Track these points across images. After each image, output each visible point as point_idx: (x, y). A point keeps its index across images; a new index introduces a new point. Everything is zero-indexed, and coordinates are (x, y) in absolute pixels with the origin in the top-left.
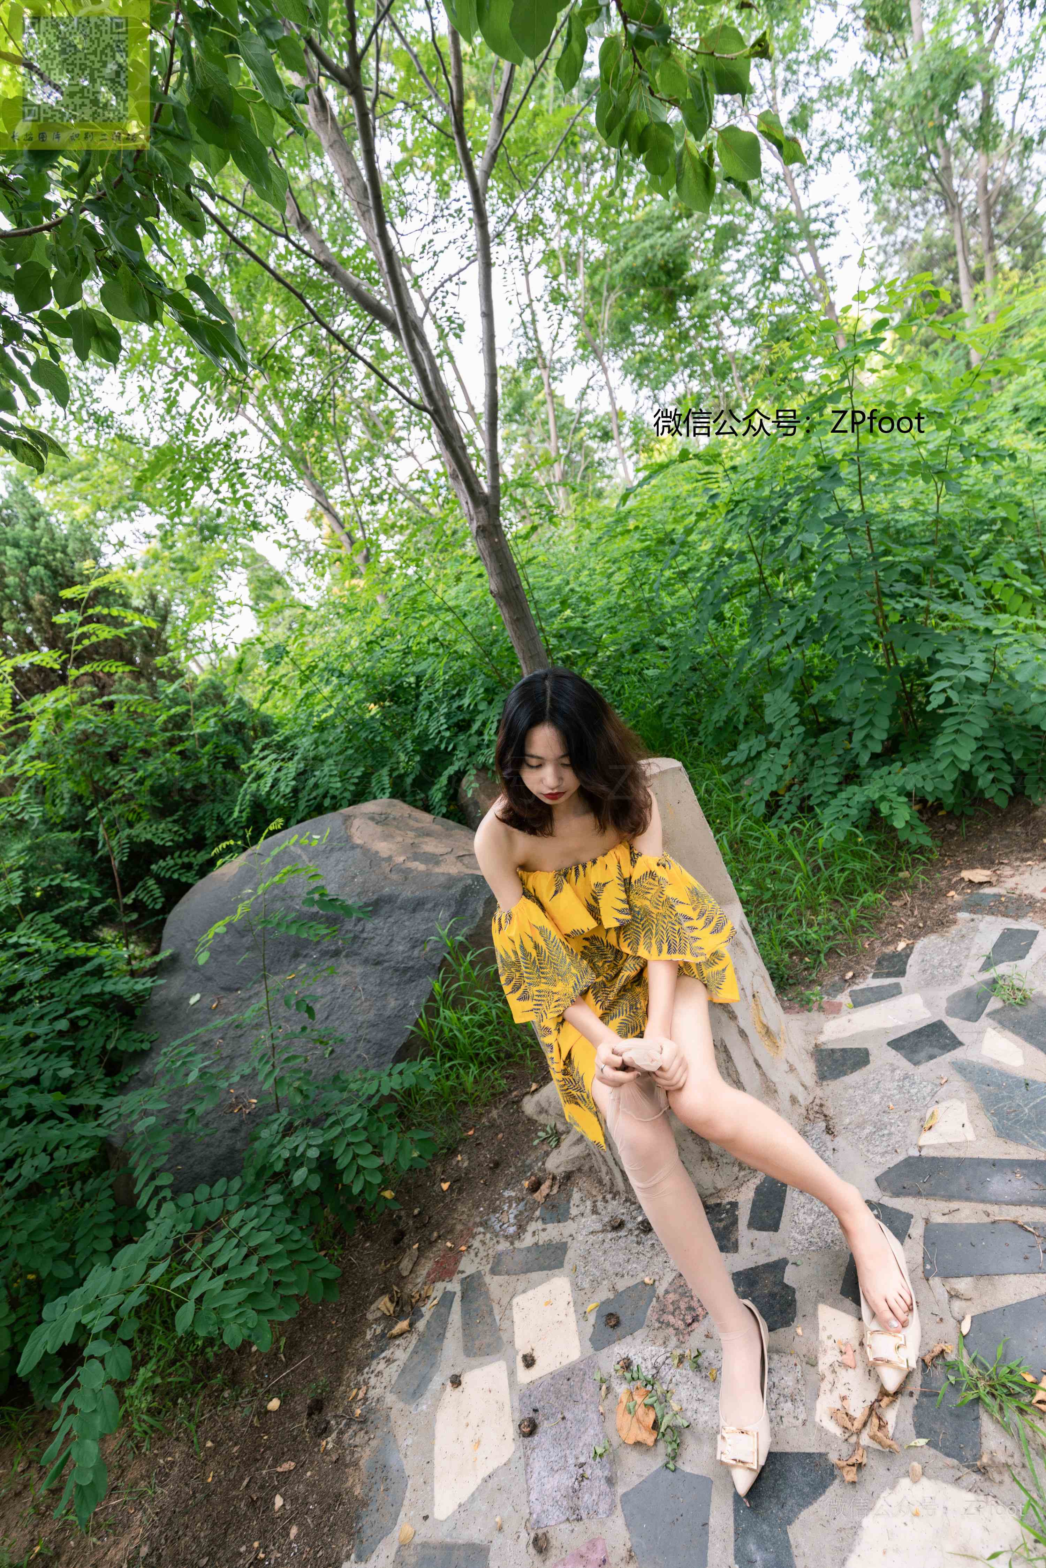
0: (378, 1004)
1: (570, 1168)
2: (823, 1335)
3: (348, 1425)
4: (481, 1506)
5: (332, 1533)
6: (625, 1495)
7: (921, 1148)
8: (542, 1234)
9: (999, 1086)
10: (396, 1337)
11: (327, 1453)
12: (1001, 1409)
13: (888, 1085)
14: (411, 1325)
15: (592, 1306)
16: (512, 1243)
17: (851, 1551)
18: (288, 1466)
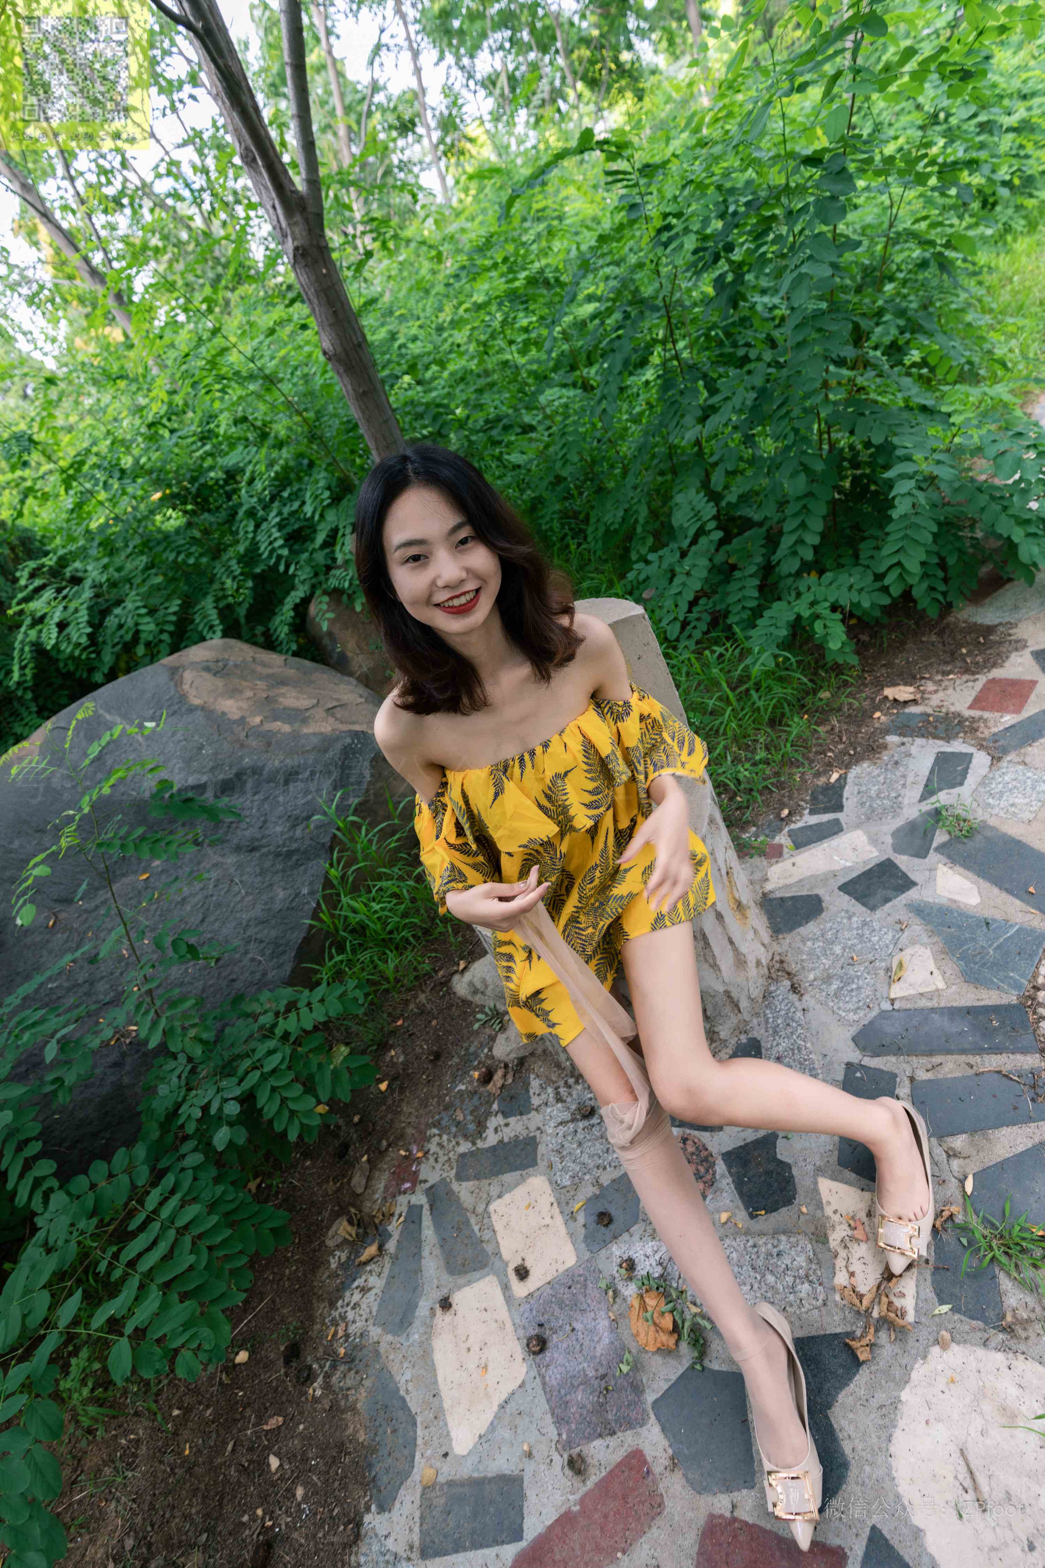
0: (264, 897)
1: (522, 1053)
2: (829, 1211)
3: (334, 1367)
4: (504, 1433)
5: (344, 1487)
6: (656, 1402)
7: (893, 1001)
8: (505, 1130)
9: (960, 927)
10: (366, 1263)
11: (316, 1400)
12: (1017, 1266)
13: (847, 934)
14: (381, 1248)
15: (577, 1207)
16: (474, 1143)
17: (895, 1427)
18: (276, 1421)
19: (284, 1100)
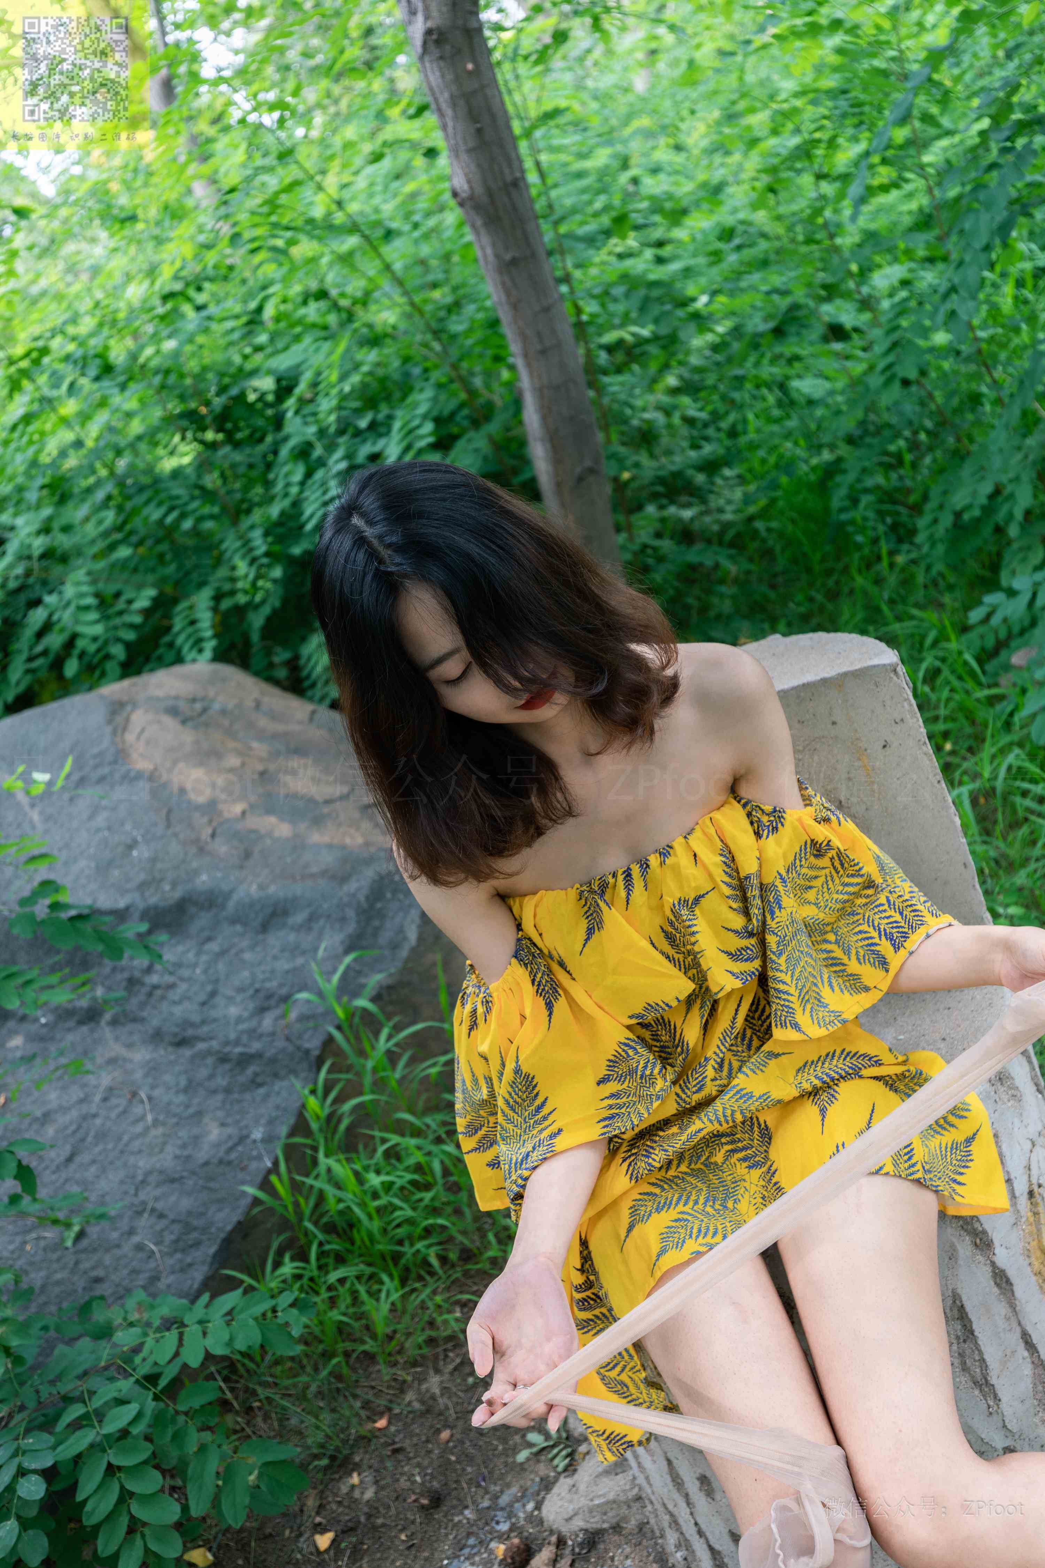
0: (183, 1133)
19: (125, 1496)
